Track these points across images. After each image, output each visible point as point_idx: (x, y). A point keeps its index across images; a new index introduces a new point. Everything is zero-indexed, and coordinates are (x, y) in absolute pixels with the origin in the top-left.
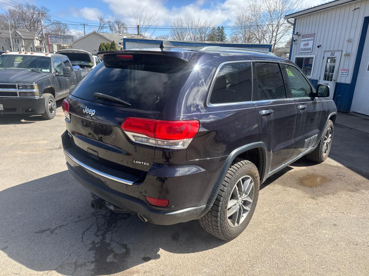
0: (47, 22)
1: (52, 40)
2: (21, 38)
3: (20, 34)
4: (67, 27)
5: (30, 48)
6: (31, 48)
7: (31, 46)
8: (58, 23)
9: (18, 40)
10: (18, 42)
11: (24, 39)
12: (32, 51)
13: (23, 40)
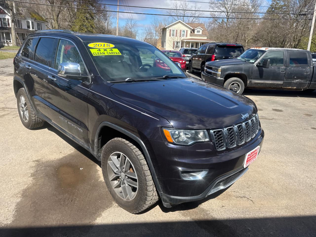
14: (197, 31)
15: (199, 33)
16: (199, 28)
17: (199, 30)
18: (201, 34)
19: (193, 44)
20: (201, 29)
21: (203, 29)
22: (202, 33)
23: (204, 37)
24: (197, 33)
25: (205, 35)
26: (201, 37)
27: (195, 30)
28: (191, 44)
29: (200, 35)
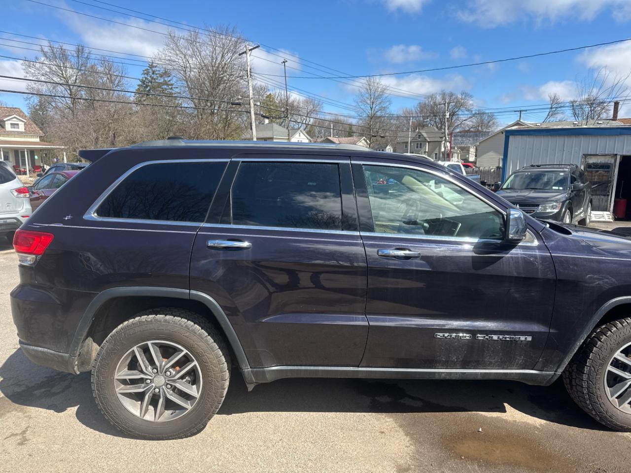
0: (466, 114)
1: (457, 141)
2: (425, 141)
3: (425, 135)
4: (493, 119)
5: (434, 155)
6: (436, 154)
7: (437, 151)
8: (480, 114)
9: (421, 144)
10: (420, 147)
11: (429, 142)
12: (436, 158)
13: (427, 144)
14: (11, 124)
15: (18, 128)
16: (15, 117)
17: (15, 121)
18: (23, 130)
19: (8, 152)
20: (22, 121)
21: (26, 121)
22: (25, 129)
23: (32, 137)
24: (11, 128)
25: (34, 133)
26: (24, 137)
27: (5, 121)
28: (4, 152)
29: (22, 133)
